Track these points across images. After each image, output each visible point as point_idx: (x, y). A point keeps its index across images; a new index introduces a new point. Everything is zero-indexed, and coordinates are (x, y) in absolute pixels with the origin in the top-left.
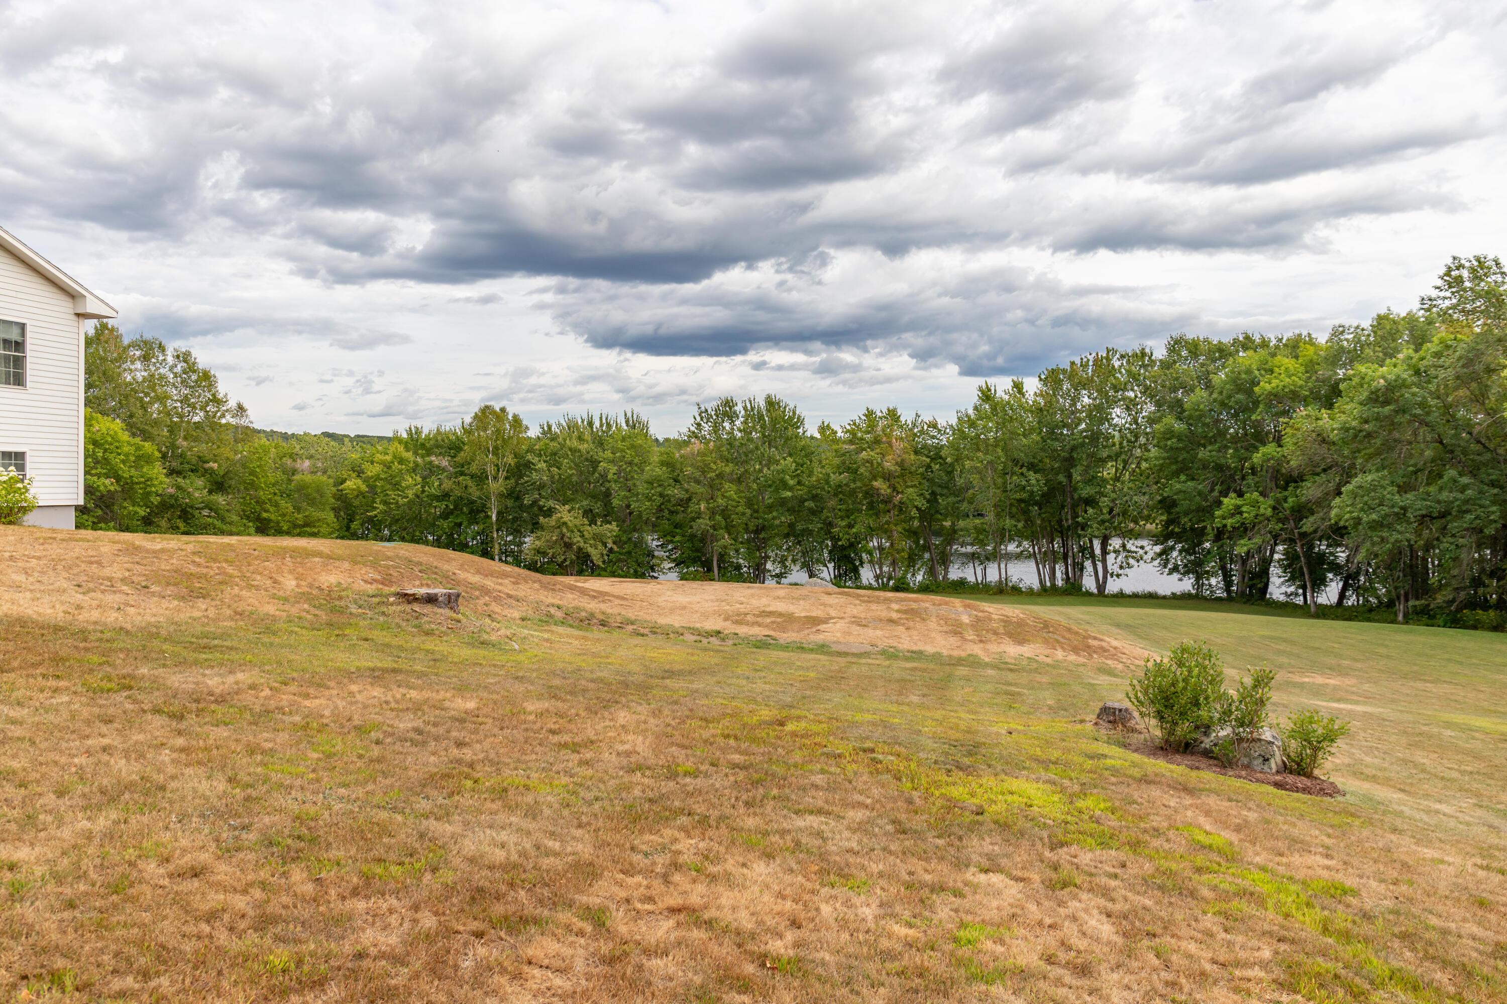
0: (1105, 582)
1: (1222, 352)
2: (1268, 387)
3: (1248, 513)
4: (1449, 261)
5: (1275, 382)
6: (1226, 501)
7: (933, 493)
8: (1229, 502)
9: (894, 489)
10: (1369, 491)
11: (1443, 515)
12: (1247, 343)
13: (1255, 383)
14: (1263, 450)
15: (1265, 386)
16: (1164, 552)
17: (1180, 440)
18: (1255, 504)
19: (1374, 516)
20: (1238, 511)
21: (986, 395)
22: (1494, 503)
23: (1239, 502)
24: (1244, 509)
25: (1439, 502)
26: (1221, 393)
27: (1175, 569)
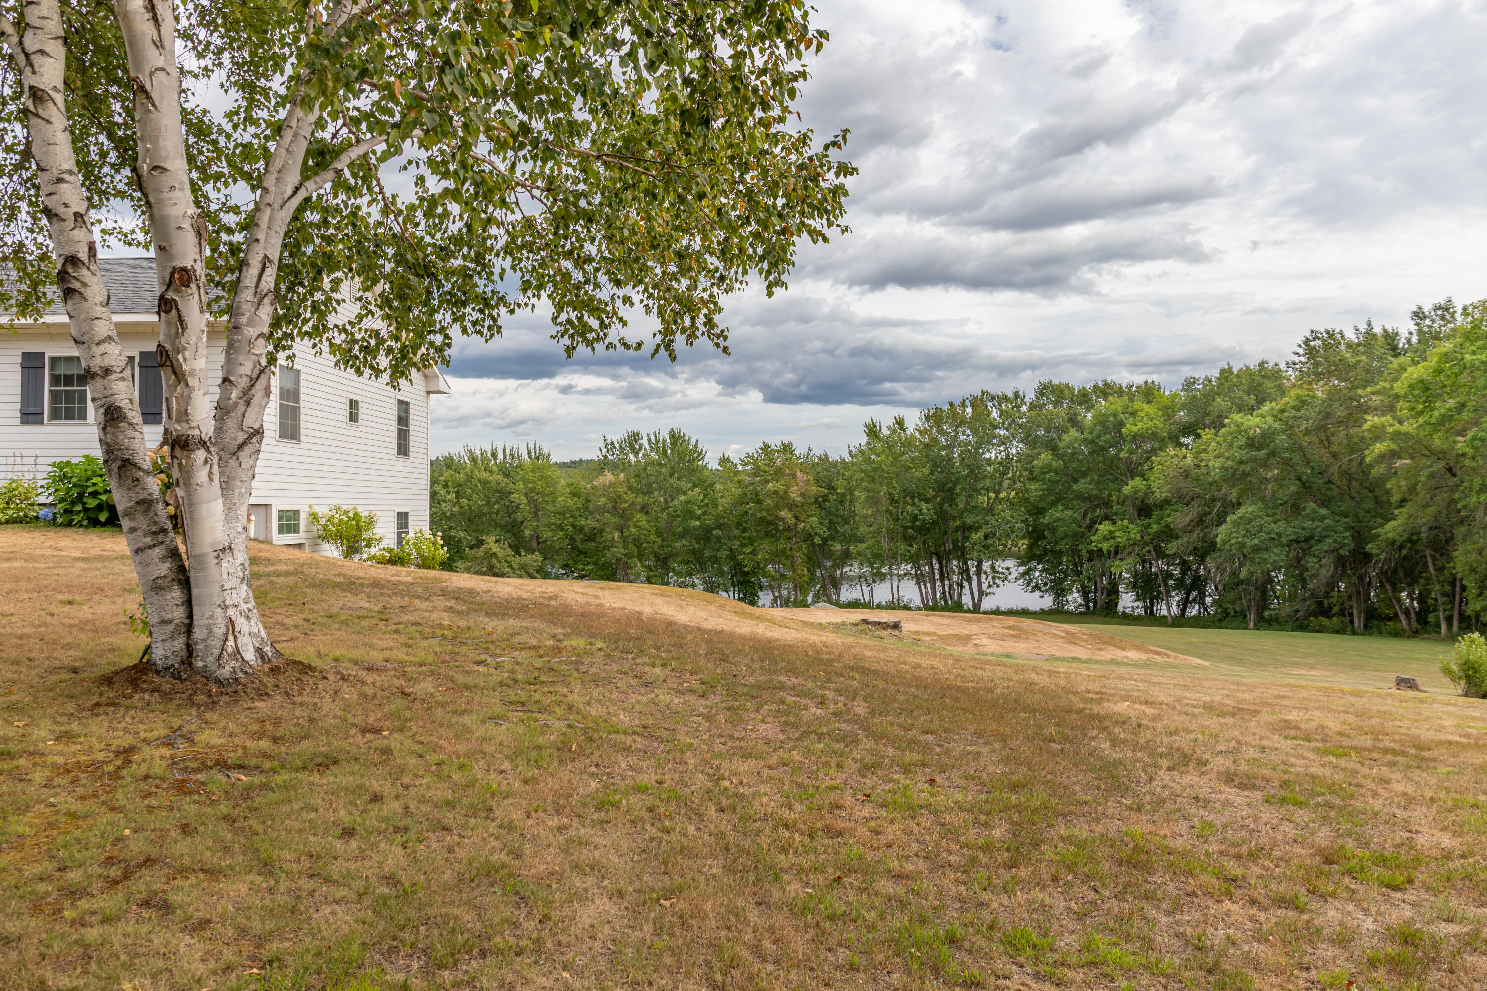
0: (980, 601)
1: (1084, 398)
2: (1134, 429)
3: (1121, 538)
4: (1308, 334)
5: (1140, 425)
6: (1101, 527)
7: (831, 522)
8: (1104, 528)
9: (796, 518)
10: (1250, 521)
11: (1306, 540)
12: (1106, 390)
13: (1122, 424)
14: (1131, 483)
15: (1130, 428)
16: (1026, 573)
17: (1056, 473)
18: (1125, 530)
19: (1256, 541)
20: (1111, 536)
21: (872, 431)
22: (1346, 530)
23: (1111, 528)
24: (1117, 534)
25: (1303, 529)
26: (1091, 433)
27: (1037, 588)
